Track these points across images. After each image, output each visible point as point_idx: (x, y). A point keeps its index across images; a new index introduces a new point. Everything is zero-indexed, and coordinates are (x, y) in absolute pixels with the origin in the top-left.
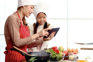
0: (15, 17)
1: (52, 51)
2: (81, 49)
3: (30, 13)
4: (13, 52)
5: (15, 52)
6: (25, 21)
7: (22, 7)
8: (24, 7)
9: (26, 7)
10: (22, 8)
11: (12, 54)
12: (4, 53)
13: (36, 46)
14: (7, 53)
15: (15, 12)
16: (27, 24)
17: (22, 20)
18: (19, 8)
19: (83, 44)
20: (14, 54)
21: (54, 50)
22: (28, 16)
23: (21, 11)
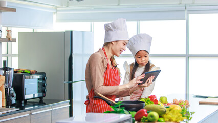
0: (101, 56)
1: (148, 101)
2: (200, 103)
3: (122, 50)
4: (97, 102)
5: (99, 102)
6: (114, 61)
7: (111, 42)
8: (113, 43)
9: (116, 43)
10: (111, 45)
11: (95, 105)
12: (85, 103)
13: (128, 94)
14: (89, 103)
15: (100, 49)
16: (116, 66)
17: (110, 60)
18: (107, 44)
19: (207, 97)
20: (97, 104)
21: (152, 100)
22: (118, 54)
23: (109, 47)
